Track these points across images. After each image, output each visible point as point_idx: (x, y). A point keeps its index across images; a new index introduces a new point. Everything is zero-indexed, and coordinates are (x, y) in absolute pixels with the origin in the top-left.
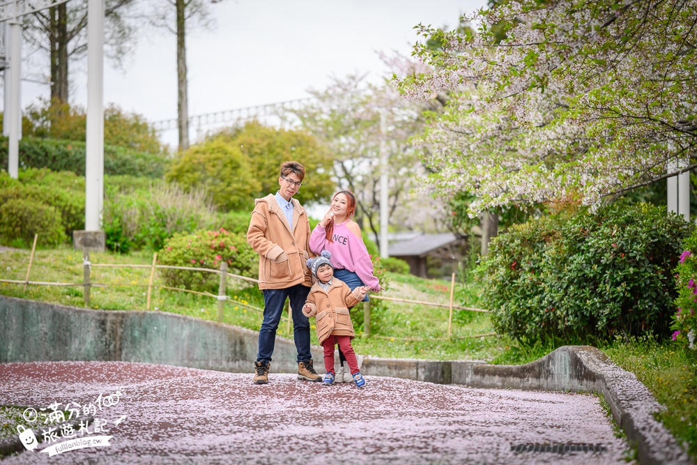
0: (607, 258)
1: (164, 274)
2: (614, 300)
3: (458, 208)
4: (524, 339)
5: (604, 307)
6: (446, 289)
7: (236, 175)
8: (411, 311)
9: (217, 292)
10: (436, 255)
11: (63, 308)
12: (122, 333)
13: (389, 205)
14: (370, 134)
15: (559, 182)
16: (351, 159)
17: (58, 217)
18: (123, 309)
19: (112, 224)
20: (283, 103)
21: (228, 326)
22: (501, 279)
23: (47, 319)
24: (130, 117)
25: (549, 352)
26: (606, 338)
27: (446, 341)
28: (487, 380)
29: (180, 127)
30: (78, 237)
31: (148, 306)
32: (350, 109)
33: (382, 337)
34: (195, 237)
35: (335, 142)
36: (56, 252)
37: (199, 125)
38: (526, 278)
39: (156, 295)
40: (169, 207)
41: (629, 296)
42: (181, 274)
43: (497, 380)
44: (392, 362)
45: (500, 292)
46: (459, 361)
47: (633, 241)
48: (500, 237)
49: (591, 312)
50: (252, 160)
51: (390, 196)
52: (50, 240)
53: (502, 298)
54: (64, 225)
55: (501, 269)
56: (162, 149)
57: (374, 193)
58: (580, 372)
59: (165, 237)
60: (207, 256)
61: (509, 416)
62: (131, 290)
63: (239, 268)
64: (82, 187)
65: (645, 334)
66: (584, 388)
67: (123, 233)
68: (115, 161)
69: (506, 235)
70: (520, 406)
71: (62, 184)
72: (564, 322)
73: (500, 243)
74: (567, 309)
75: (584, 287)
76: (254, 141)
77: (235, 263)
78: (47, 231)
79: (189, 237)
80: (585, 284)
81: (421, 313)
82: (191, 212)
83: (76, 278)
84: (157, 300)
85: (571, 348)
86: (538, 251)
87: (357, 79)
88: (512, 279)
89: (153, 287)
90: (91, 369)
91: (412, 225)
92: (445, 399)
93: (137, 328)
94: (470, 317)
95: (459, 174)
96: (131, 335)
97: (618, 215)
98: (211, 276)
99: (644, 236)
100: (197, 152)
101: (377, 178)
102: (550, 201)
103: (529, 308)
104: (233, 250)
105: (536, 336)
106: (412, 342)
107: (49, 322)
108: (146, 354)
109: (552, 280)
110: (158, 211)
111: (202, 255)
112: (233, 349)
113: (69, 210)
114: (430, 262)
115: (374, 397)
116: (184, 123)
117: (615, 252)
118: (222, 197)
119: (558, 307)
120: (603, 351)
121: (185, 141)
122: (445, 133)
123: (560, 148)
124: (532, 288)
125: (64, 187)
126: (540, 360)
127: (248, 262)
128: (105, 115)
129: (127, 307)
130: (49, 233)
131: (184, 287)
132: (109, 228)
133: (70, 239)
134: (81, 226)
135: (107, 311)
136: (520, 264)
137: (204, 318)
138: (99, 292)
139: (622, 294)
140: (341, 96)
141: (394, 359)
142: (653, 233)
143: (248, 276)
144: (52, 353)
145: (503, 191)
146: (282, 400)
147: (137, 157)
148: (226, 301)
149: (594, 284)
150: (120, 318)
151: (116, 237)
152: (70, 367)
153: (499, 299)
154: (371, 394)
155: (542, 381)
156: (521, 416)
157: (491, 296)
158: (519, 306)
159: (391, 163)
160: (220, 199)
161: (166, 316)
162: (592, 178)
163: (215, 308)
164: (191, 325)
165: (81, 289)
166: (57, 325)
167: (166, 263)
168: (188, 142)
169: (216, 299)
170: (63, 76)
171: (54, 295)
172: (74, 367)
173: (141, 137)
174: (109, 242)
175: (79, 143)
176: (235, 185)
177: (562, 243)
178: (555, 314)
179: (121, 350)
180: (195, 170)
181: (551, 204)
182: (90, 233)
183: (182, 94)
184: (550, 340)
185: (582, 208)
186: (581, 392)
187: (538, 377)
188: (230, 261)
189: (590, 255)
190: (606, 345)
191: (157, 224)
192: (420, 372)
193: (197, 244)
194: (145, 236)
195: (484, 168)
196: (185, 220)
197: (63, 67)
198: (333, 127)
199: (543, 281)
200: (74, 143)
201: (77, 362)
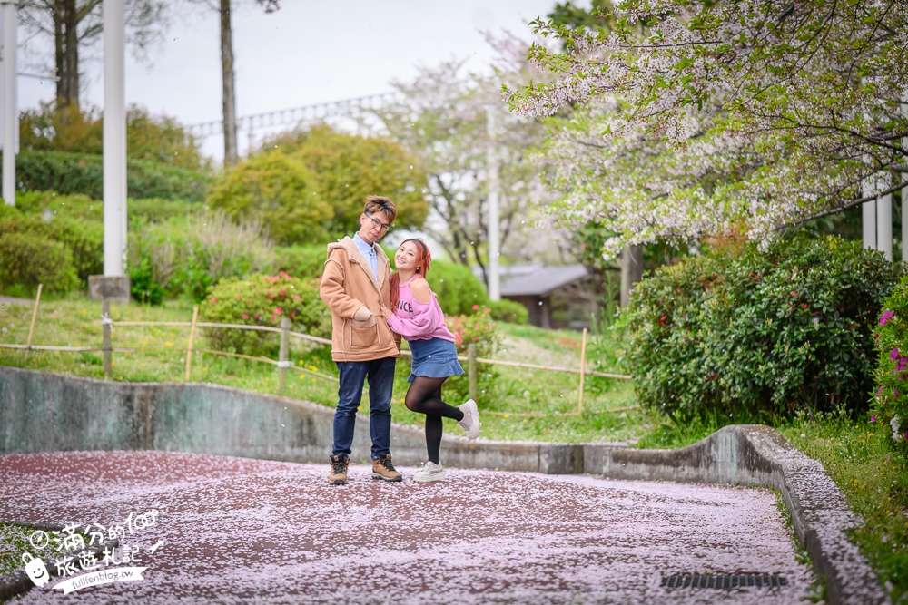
0: (784, 310)
1: (208, 333)
2: (794, 364)
3: (590, 238)
4: (677, 414)
5: (781, 374)
6: (575, 344)
7: (300, 197)
8: (530, 375)
9: (277, 355)
10: (562, 294)
11: (76, 380)
12: (154, 412)
13: (500, 230)
14: (475, 138)
15: (721, 211)
16: (450, 171)
17: (68, 255)
18: (155, 380)
19: (139, 266)
20: (360, 100)
21: (293, 402)
22: (647, 337)
23: (56, 395)
24: (160, 121)
25: (710, 432)
26: (785, 414)
27: (576, 417)
28: (631, 469)
29: (226, 133)
30: (94, 284)
31: (188, 375)
32: (447, 106)
33: (493, 413)
34: (247, 284)
35: (428, 150)
36: (66, 304)
37: (251, 128)
38: (679, 337)
39: (198, 361)
40: (213, 244)
41: (814, 359)
42: (230, 333)
43: (643, 469)
44: (506, 446)
45: (645, 354)
46: (593, 444)
47: (818, 287)
48: (645, 283)
49: (764, 381)
50: (320, 176)
51: (501, 219)
52: (58, 285)
53: (648, 362)
54: (76, 266)
55: (647, 325)
56: (202, 163)
57: (481, 215)
58: (751, 459)
59: (209, 284)
60: (263, 309)
61: (660, 529)
62: (165, 354)
63: (305, 324)
64: (99, 216)
65: (835, 409)
66: (756, 481)
67: (154, 278)
68: (142, 180)
69: (652, 279)
70: (673, 511)
71: (72, 212)
72: (729, 394)
73: (645, 290)
74: (734, 378)
75: (755, 348)
76: (322, 152)
77: (300, 317)
78: (55, 274)
79: (240, 284)
80: (756, 344)
81: (543, 378)
82: (242, 249)
83: (93, 339)
84: (199, 367)
85: (739, 428)
86: (694, 300)
87: (454, 66)
88: (661, 337)
89: (193, 351)
90: (115, 462)
91: (531, 254)
92: (576, 504)
93: (173, 405)
94: (608, 384)
95: (590, 200)
96: (166, 414)
97: (799, 253)
98: (269, 335)
99: (833, 281)
100: (248, 168)
101: (483, 197)
102: (709, 236)
103: (685, 376)
104: (297, 301)
105: (693, 411)
106: (532, 419)
107: (59, 399)
108: (186, 439)
109: (713, 338)
110: (199, 249)
111: (257, 308)
112: (298, 431)
113: (83, 247)
114: (555, 303)
115: (482, 502)
116: (231, 128)
117: (794, 302)
118: (283, 227)
119: (721, 374)
120: (780, 432)
121: (232, 151)
122: (572, 146)
123: (721, 166)
124: (688, 350)
125: (76, 216)
126: (698, 443)
127: (317, 315)
128: (127, 119)
129: (160, 378)
130: (57, 277)
131: (235, 350)
132: (135, 272)
133: (84, 284)
134: (98, 269)
135: (134, 384)
136: (671, 318)
137: (261, 391)
138: (123, 359)
139: (804, 358)
140: (436, 89)
141: (509, 442)
142: (844, 276)
143: (317, 335)
144: (63, 439)
145: (648, 224)
146: (363, 508)
147: (171, 174)
148: (289, 368)
149: (768, 344)
150: (151, 392)
151: (144, 283)
152: (87, 460)
153: (644, 364)
154: (478, 497)
155: (702, 470)
156: (674, 528)
157: (635, 360)
158: (671, 373)
159: (501, 176)
160: (280, 229)
161: (210, 389)
162: (763, 205)
163: (275, 377)
164: (244, 401)
165: (99, 355)
166: (70, 403)
167: (210, 319)
168: (236, 153)
169: (276, 366)
170: (72, 67)
171: (65, 362)
172: (91, 460)
173: (175, 146)
174: (135, 290)
175: (94, 157)
176: (298, 211)
177: (726, 291)
178: (717, 383)
179: (153, 433)
180: (245, 192)
181: (711, 240)
182: (110, 279)
183: (228, 90)
184: (711, 416)
185: (751, 245)
186: (752, 486)
187: (696, 465)
188: (293, 315)
189: (762, 306)
190: (784, 422)
191: (197, 266)
192: (543, 458)
193: (250, 294)
194: (182, 282)
195: (623, 192)
196: (234, 260)
197: (72, 57)
198: (425, 130)
199: (702, 340)
200: (88, 157)
201: (96, 453)
